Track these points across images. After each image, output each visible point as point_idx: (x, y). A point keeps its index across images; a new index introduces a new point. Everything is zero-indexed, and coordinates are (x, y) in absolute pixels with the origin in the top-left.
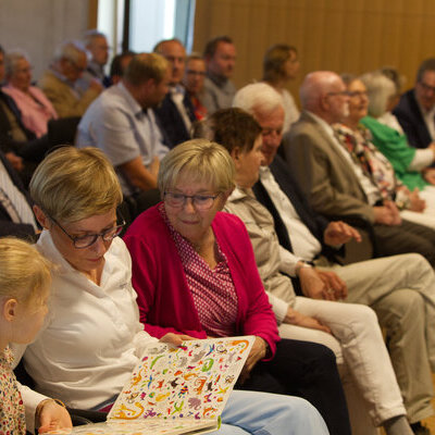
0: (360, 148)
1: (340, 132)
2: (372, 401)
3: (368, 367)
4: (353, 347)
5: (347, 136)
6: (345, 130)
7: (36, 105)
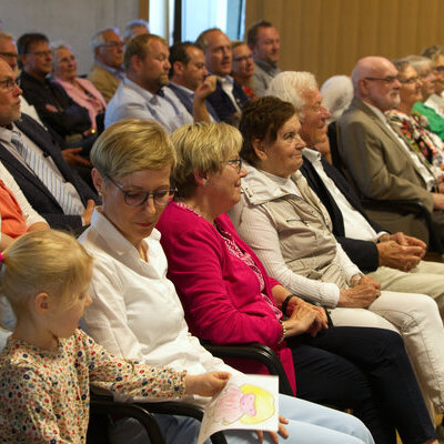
0: (417, 134)
1: (397, 119)
2: (437, 388)
3: (432, 354)
4: (415, 334)
5: (405, 122)
6: (402, 116)
7: (86, 97)
